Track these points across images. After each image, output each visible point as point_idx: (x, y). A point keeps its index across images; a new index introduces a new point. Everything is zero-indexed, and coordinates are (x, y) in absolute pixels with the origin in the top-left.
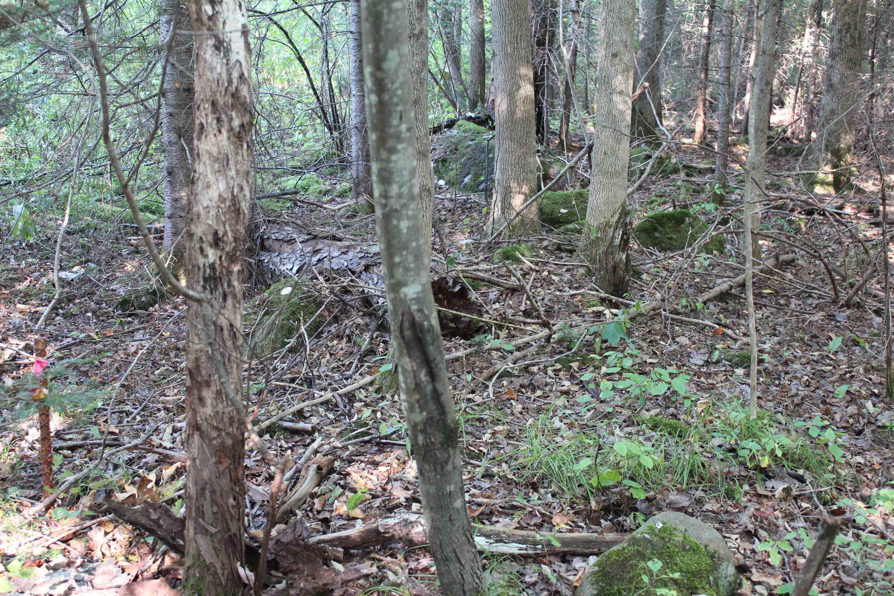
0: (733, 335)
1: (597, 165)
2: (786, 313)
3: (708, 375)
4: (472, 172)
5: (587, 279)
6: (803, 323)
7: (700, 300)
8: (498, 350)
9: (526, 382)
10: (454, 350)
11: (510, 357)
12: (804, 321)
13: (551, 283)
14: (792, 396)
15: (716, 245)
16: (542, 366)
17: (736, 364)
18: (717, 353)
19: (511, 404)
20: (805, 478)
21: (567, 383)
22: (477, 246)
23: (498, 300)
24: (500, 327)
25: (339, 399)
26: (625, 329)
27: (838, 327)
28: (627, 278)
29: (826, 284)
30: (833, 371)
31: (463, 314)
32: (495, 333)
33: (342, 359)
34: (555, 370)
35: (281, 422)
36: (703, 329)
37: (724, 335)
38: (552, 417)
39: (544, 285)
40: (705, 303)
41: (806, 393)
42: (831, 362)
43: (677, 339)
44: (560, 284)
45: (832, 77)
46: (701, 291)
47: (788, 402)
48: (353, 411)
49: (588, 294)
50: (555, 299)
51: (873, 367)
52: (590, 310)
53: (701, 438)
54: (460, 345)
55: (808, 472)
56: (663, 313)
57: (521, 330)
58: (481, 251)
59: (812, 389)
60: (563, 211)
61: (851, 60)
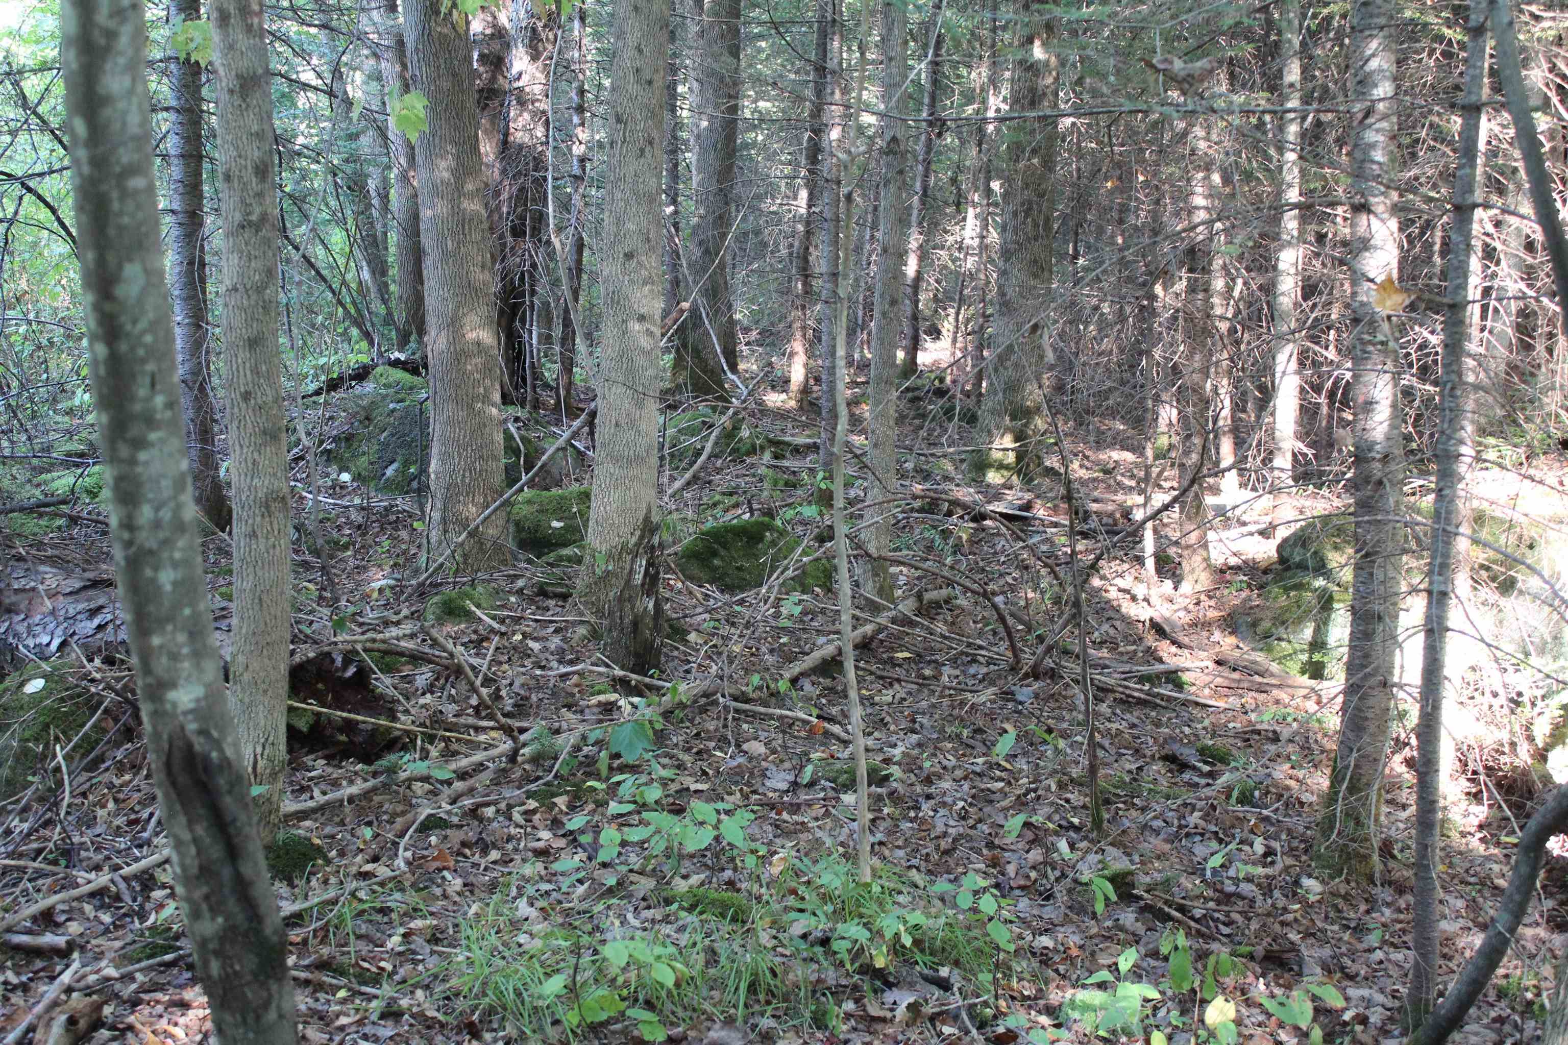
0: (843, 735)
1: (603, 445)
2: (934, 692)
3: (795, 808)
4: (399, 458)
5: (591, 646)
6: (961, 709)
7: (787, 675)
8: (425, 779)
9: (472, 836)
10: (344, 783)
11: (446, 791)
12: (962, 704)
13: (526, 654)
14: (937, 837)
15: (818, 578)
16: (503, 806)
17: (844, 786)
18: (809, 769)
19: (443, 878)
20: (952, 981)
21: (545, 835)
22: (398, 590)
23: (430, 689)
24: (431, 739)
25: (123, 885)
26: (650, 733)
27: (1019, 712)
28: (658, 641)
29: (1001, 639)
30: (1007, 789)
31: (360, 718)
32: (422, 749)
33: (137, 808)
34: (526, 813)
35: (8, 936)
36: (791, 726)
37: (827, 734)
38: (515, 898)
39: (515, 658)
40: (794, 681)
41: (961, 830)
42: (1003, 775)
43: (745, 747)
44: (542, 656)
45: (1006, 289)
46: (791, 659)
47: (930, 848)
48: (148, 906)
49: (591, 672)
50: (532, 683)
51: (1072, 780)
52: (594, 700)
53: (774, 922)
54: (356, 773)
55: (956, 971)
56: (721, 700)
57: (468, 742)
58: (406, 600)
59: (971, 822)
60: (556, 524)
61: (1035, 261)
